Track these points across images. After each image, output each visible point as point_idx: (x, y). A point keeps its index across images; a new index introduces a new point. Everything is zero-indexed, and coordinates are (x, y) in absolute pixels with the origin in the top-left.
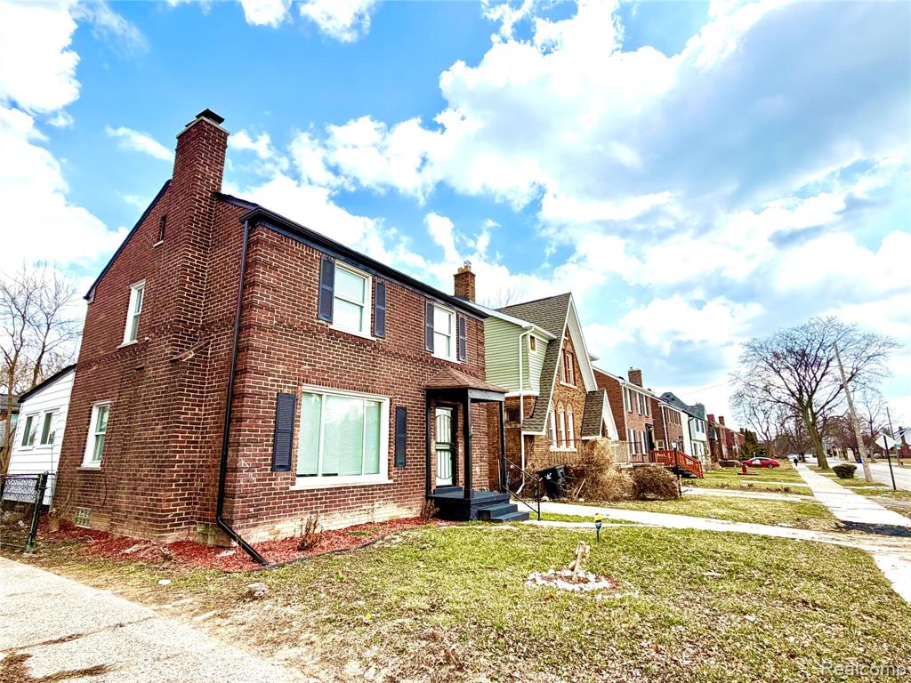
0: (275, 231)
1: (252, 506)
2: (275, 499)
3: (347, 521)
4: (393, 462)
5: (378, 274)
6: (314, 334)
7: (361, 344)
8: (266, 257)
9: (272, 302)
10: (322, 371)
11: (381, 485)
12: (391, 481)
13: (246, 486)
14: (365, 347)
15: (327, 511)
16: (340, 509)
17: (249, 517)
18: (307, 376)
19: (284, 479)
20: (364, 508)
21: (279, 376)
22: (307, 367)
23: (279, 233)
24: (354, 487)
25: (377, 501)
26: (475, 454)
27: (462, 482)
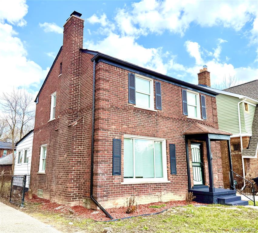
0: (107, 64)
1: (105, 191)
2: (114, 188)
3: (149, 200)
4: (170, 172)
5: (156, 78)
6: (128, 110)
7: (150, 114)
8: (104, 76)
9: (108, 97)
10: (132, 128)
11: (164, 183)
12: (169, 182)
13: (102, 182)
14: (152, 115)
15: (139, 195)
16: (145, 194)
17: (104, 196)
18: (125, 130)
19: (118, 179)
20: (157, 194)
21: (113, 131)
22: (125, 126)
23: (108, 64)
24: (151, 184)
25: (163, 191)
26: (215, 168)
27: (208, 183)
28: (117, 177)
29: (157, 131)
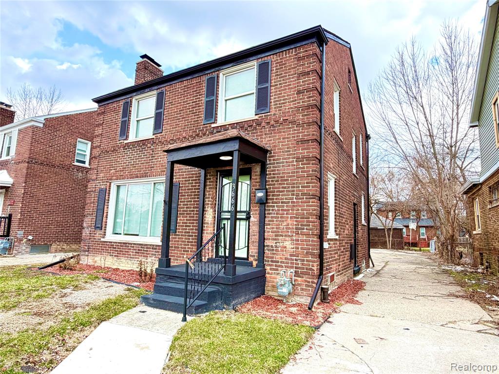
1: (87, 246)
2: (95, 244)
5: (159, 87)
6: (117, 151)
8: (99, 121)
9: (100, 142)
17: (85, 251)
18: (112, 176)
19: (100, 234)
21: (101, 180)
25: (150, 257)
26: (285, 223)
27: (254, 256)
28: (98, 232)
29: (152, 167)
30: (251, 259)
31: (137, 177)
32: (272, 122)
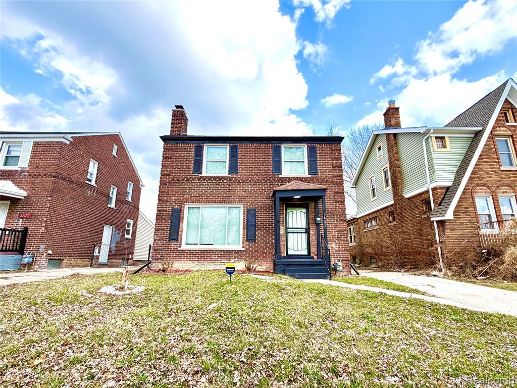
2: (170, 253)
4: (245, 239)
5: (233, 142)
6: (191, 181)
10: (196, 197)
11: (236, 251)
12: (244, 249)
13: (157, 247)
14: (223, 181)
15: (199, 261)
16: (207, 261)
18: (187, 200)
21: (173, 202)
22: (187, 196)
23: (172, 143)
25: (233, 259)
26: (331, 235)
27: (314, 253)
28: (174, 243)
29: (230, 197)
30: (312, 255)
31: (216, 202)
32: (320, 180)
